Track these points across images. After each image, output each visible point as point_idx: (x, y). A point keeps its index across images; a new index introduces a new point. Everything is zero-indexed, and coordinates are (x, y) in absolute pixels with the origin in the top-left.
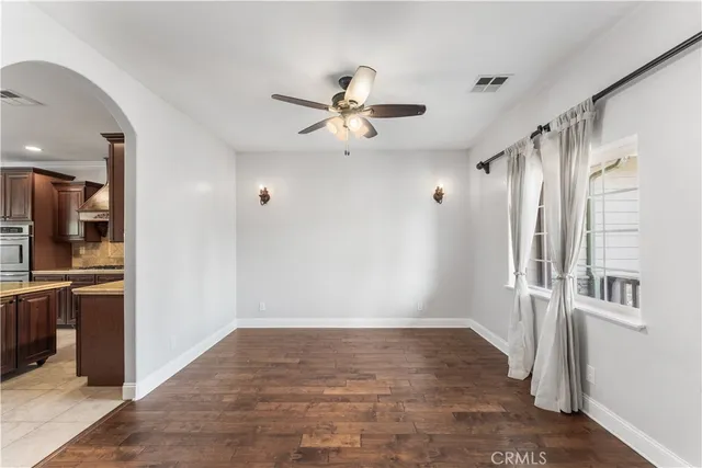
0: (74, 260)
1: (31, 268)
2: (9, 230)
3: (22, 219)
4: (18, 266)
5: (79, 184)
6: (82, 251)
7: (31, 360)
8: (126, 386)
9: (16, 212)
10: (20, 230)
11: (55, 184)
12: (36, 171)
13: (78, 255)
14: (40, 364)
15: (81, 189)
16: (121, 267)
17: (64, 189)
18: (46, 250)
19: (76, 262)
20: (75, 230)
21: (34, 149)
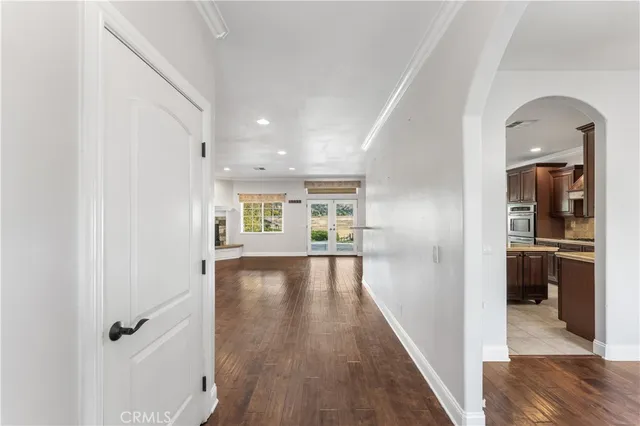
0: (566, 232)
1: (535, 236)
2: (522, 209)
3: (529, 201)
4: (527, 234)
5: (570, 169)
6: (573, 225)
7: (531, 298)
8: (596, 342)
9: (526, 197)
10: (529, 209)
11: (550, 172)
12: (538, 165)
13: (569, 228)
14: (538, 302)
15: (571, 173)
16: (593, 240)
17: (558, 174)
18: (546, 223)
19: (568, 234)
20: (566, 207)
21: (536, 150)
